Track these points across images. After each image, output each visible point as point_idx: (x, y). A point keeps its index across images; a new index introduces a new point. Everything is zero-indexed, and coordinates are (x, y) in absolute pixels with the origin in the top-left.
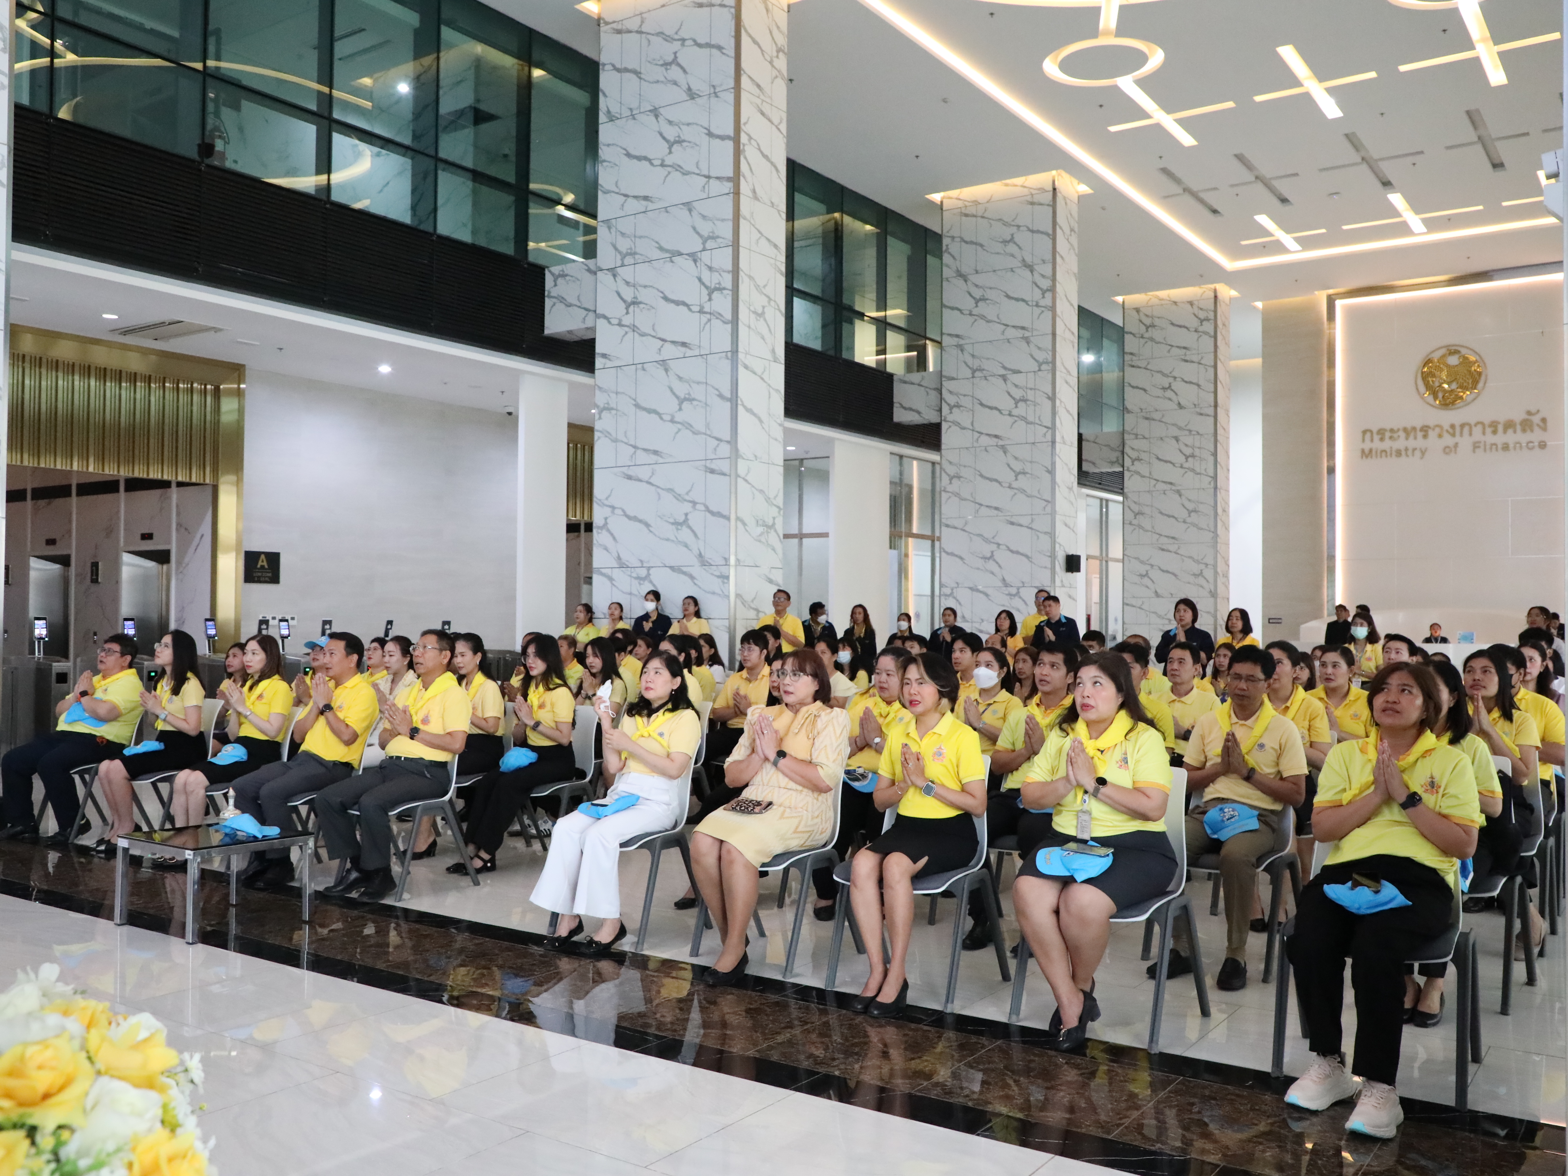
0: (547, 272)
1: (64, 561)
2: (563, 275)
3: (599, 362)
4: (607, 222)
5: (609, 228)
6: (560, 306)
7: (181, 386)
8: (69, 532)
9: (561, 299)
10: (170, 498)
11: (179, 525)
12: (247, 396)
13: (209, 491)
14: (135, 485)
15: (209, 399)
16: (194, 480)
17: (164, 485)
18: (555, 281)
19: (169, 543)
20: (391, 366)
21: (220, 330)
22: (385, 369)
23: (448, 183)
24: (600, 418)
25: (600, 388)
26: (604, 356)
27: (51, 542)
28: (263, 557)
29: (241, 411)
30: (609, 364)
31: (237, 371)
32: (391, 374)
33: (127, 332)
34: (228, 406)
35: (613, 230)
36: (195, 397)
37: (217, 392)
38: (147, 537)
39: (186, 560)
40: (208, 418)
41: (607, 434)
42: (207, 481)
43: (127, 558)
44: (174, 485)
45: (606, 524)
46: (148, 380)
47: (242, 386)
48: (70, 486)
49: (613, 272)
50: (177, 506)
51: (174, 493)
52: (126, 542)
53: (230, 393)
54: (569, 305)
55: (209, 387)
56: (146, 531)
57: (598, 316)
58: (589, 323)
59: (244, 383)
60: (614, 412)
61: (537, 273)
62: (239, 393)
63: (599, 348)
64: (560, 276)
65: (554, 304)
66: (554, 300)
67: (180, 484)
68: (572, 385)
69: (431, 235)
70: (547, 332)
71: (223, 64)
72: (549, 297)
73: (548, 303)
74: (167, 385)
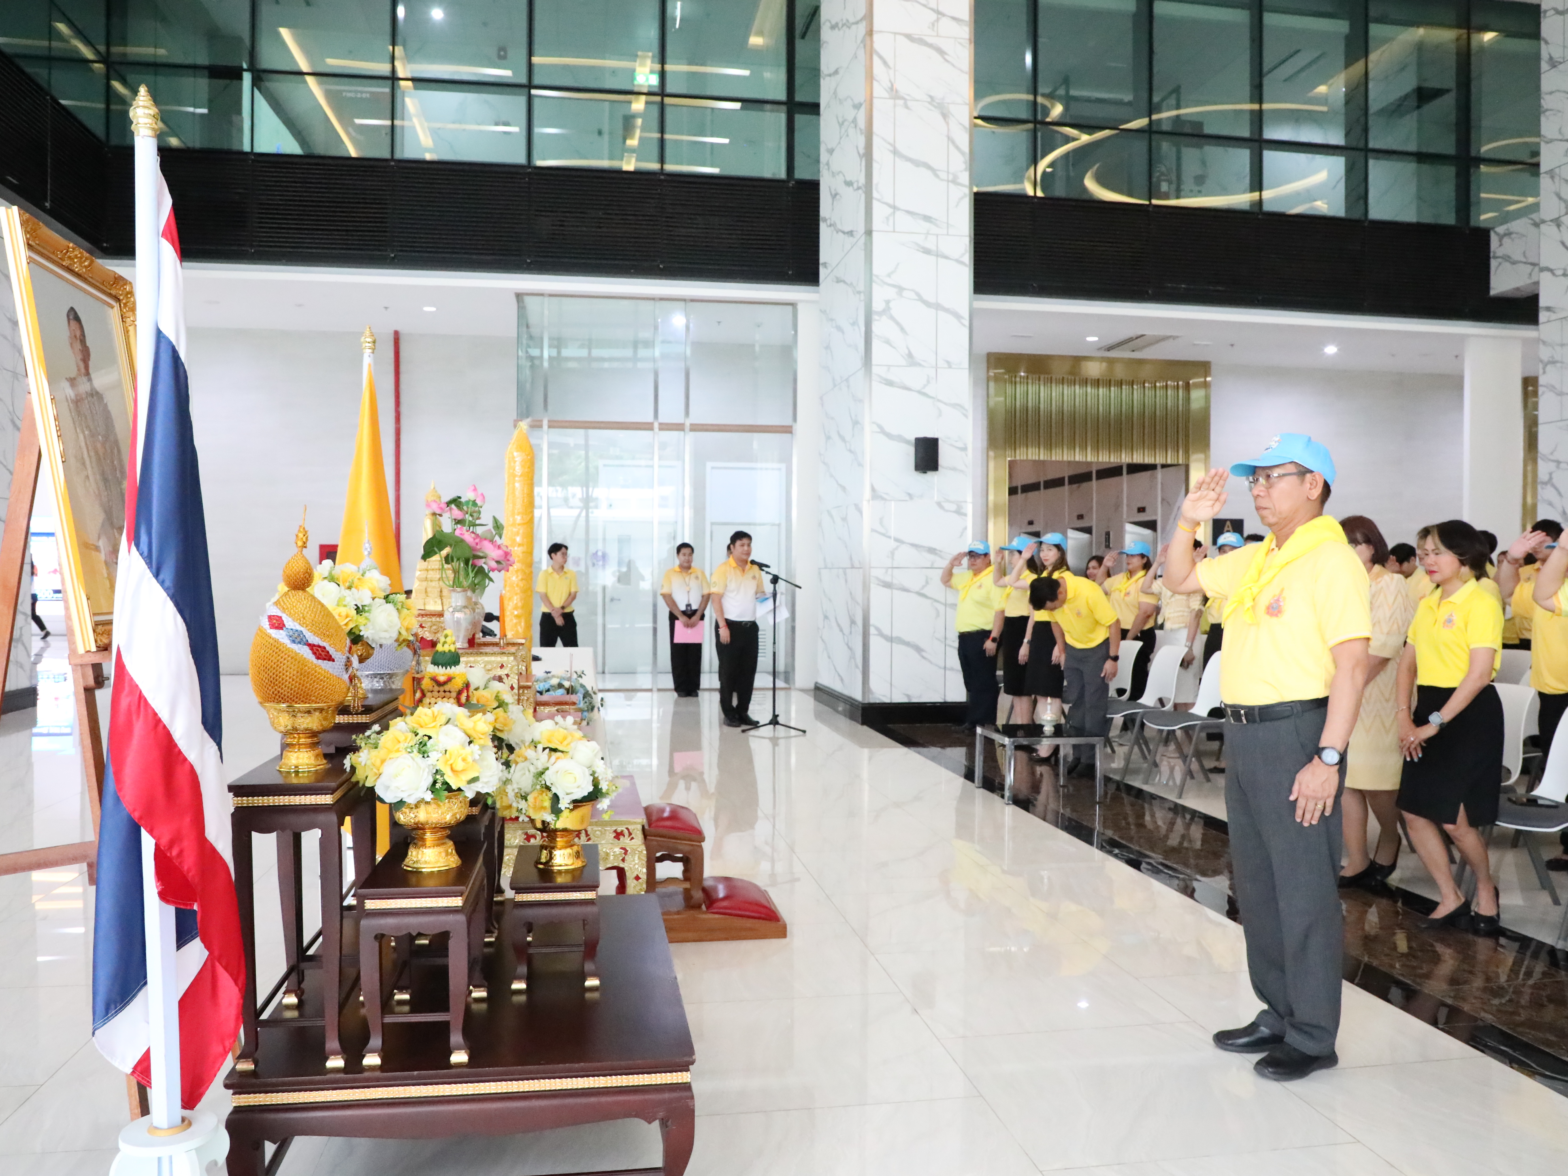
0: (1492, 234)
1: (1088, 530)
2: (1508, 234)
3: (1543, 316)
4: (1551, 173)
5: (1552, 177)
6: (1507, 265)
7: (1158, 384)
8: (1092, 508)
9: (1507, 258)
10: (1156, 478)
11: (1163, 500)
12: (1213, 388)
13: (1183, 469)
14: (1134, 469)
15: (1181, 391)
16: (1169, 462)
17: (1152, 467)
18: (1500, 240)
19: (1156, 514)
20: (1337, 346)
21: (1178, 337)
22: (1331, 350)
23: (1378, 171)
24: (1544, 372)
25: (1544, 343)
26: (1548, 309)
27: (1080, 517)
28: (1228, 523)
29: (1207, 398)
30: (1553, 316)
31: (1204, 367)
32: (1336, 354)
33: (1110, 348)
34: (1197, 395)
35: (1557, 179)
36: (1169, 392)
37: (1187, 387)
38: (1141, 510)
39: (1168, 528)
40: (1180, 408)
41: (1552, 388)
42: (1180, 462)
43: (1129, 528)
44: (1159, 467)
45: (1551, 478)
46: (1132, 383)
47: (1208, 379)
48: (1091, 473)
49: (1557, 222)
50: (1162, 484)
51: (1159, 473)
52: (1128, 517)
53: (1197, 386)
54: (1514, 263)
55: (1180, 383)
56: (1140, 505)
57: (1542, 270)
58: (1534, 279)
59: (1210, 375)
60: (1559, 365)
61: (1482, 236)
62: (1206, 385)
63: (1543, 302)
64: (1505, 235)
65: (1500, 264)
66: (1500, 260)
67: (1164, 466)
68: (1526, 341)
69: (1363, 222)
70: (1493, 292)
71: (1182, 111)
72: (1495, 257)
73: (1493, 263)
74: (1146, 385)
